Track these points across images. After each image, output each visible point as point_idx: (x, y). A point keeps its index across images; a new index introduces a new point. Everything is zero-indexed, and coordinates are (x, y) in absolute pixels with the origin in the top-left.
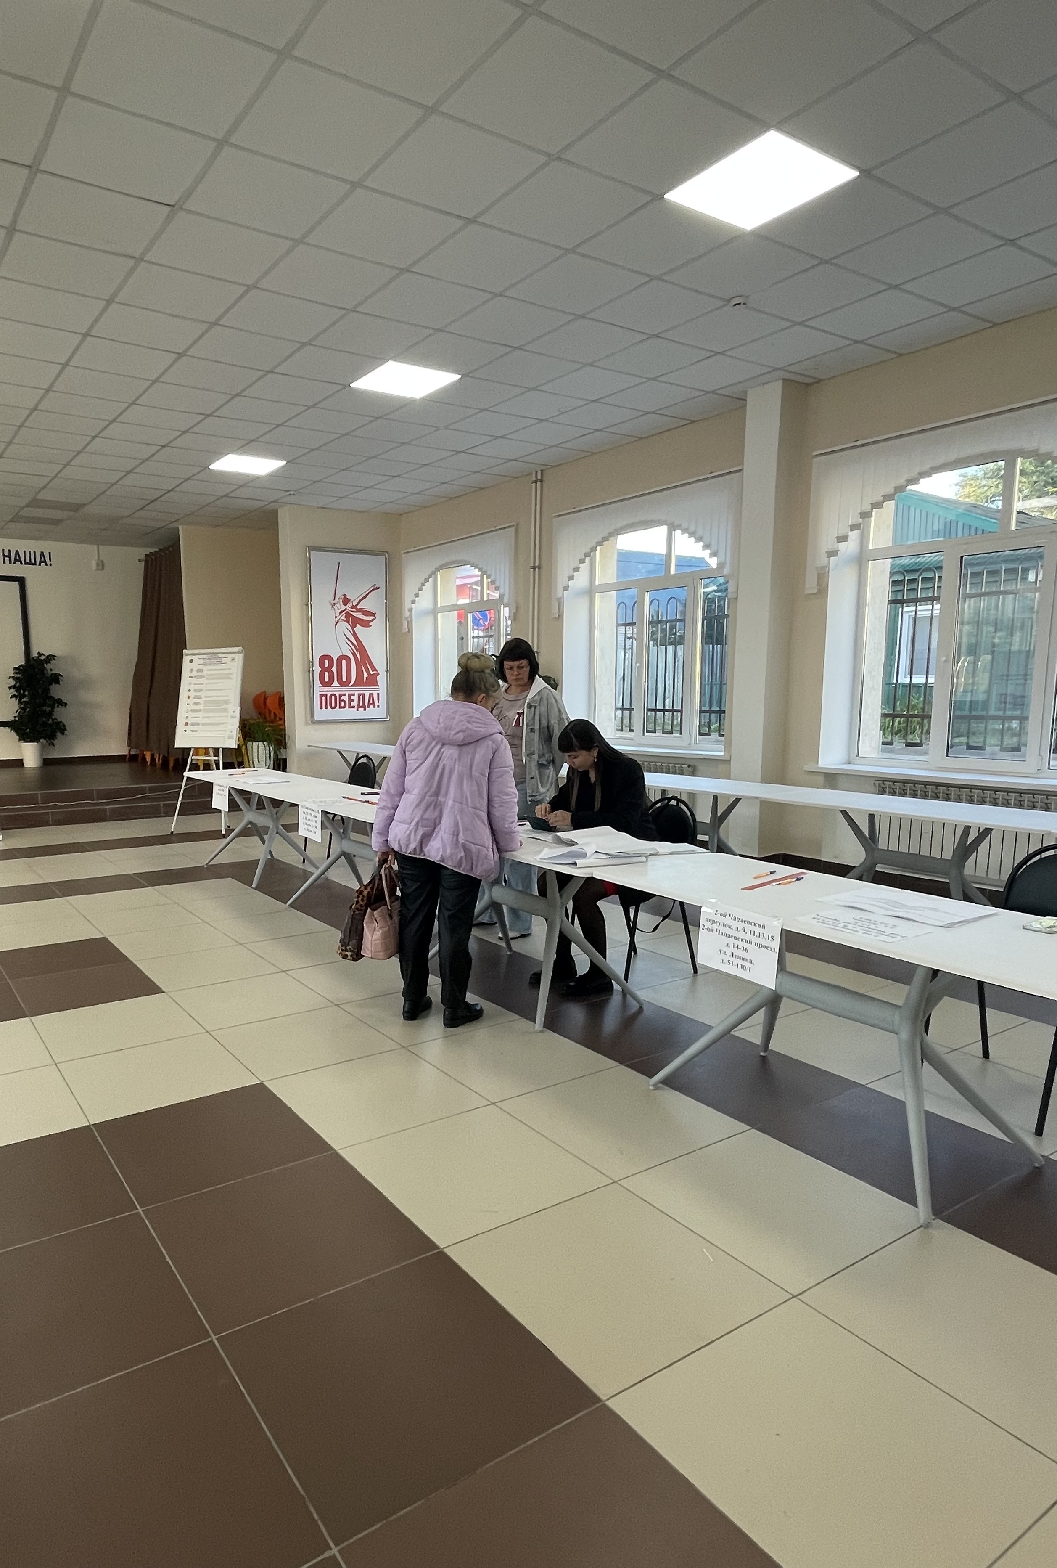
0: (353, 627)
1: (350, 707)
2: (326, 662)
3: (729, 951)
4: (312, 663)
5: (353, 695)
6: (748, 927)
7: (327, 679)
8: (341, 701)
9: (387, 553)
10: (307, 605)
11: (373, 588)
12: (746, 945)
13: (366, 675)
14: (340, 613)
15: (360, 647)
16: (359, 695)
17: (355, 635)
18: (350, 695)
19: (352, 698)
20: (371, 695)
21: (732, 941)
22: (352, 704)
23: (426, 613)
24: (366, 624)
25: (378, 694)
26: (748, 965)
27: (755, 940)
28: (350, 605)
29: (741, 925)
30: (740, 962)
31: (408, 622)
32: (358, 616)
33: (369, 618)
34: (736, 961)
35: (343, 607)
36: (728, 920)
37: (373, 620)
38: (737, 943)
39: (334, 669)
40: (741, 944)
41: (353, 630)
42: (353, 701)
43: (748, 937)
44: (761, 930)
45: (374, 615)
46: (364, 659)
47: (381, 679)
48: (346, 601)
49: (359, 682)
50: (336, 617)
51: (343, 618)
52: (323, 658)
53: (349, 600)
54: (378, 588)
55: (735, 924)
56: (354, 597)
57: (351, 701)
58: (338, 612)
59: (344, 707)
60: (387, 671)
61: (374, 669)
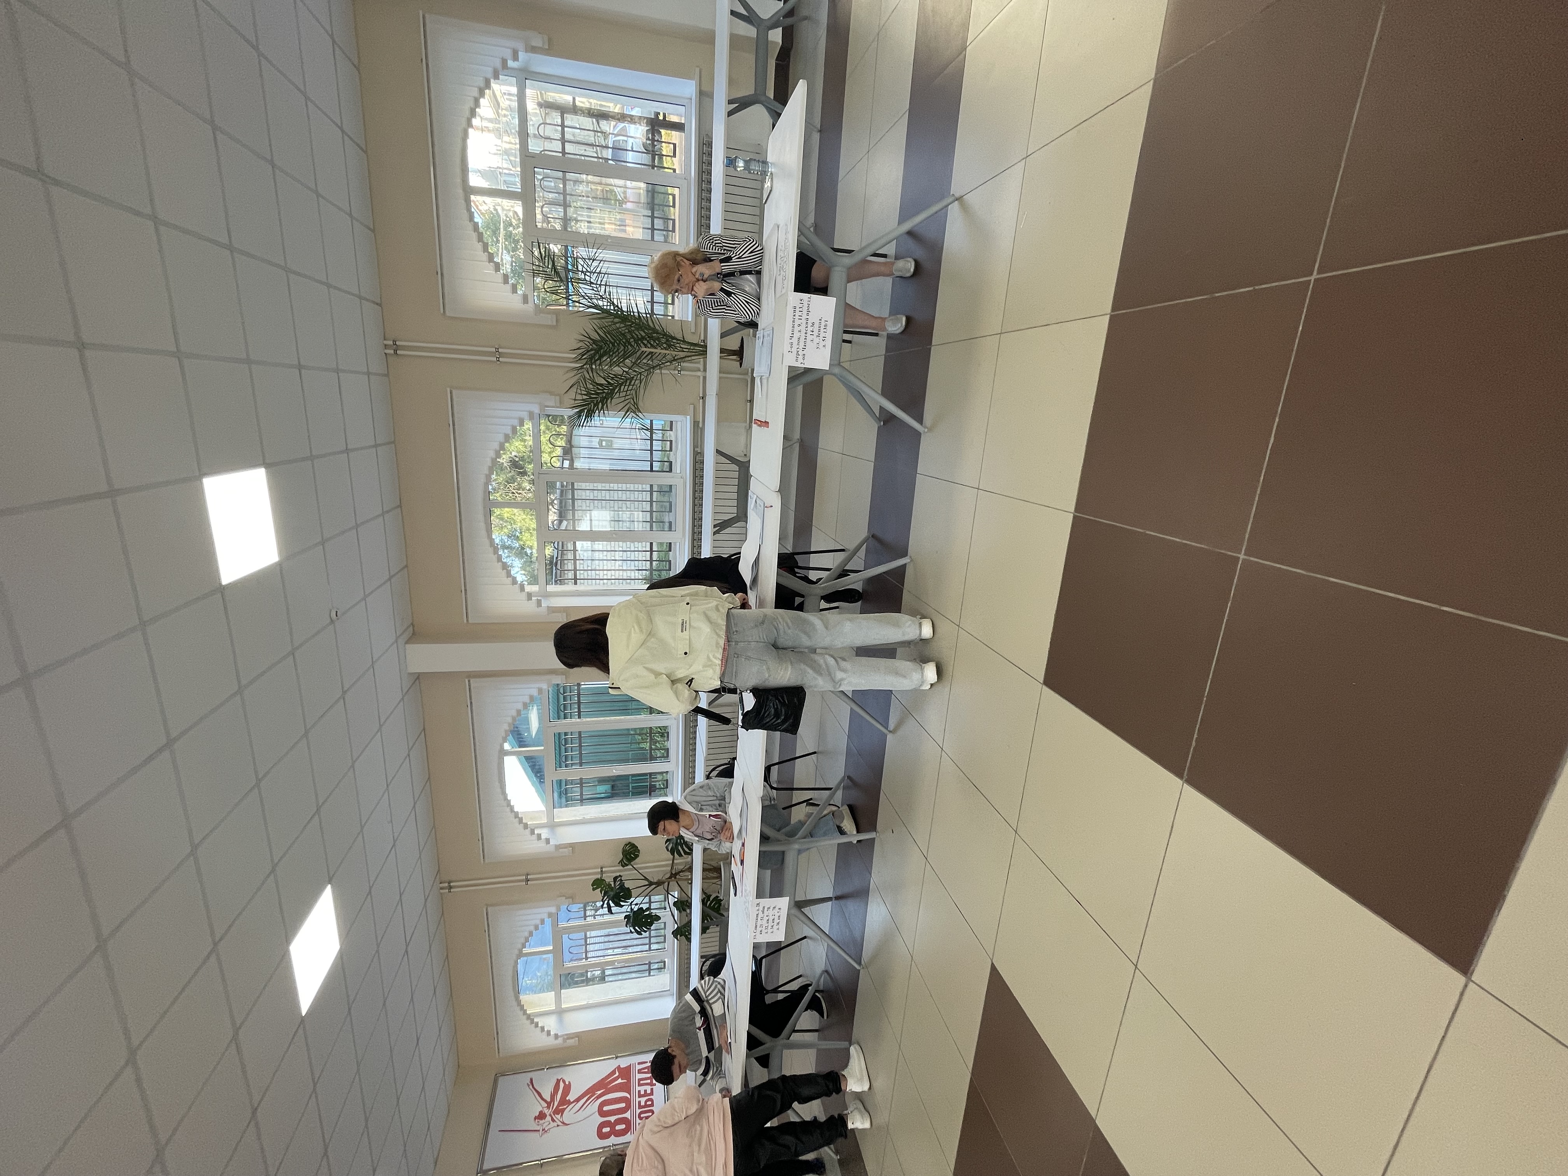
0: (569, 1103)
1: (652, 1093)
2: (606, 1130)
3: (816, 340)
4: (604, 1148)
5: (639, 1091)
6: (797, 322)
7: (623, 1126)
8: (646, 1106)
9: (496, 1075)
10: (542, 1165)
11: (531, 1087)
12: (810, 324)
13: (620, 1081)
14: (553, 1120)
15: (591, 1091)
16: (640, 1085)
17: (578, 1100)
18: (640, 1096)
19: (642, 1093)
20: (640, 1072)
21: (809, 338)
22: (649, 1092)
23: (561, 1021)
24: (567, 1088)
25: (639, 1064)
26: (823, 323)
27: (804, 316)
28: (546, 1111)
29: (797, 329)
30: (822, 330)
31: (568, 1039)
32: (558, 1099)
33: (562, 1085)
34: (822, 335)
35: (548, 1118)
36: (795, 340)
37: (564, 1081)
38: (809, 333)
39: (612, 1119)
40: (810, 329)
41: (573, 1102)
42: (645, 1091)
43: (804, 321)
44: (798, 310)
45: (558, 1081)
46: (603, 1085)
47: (624, 1063)
48: (541, 1116)
49: (626, 1087)
50: (558, 1126)
51: (559, 1116)
52: (602, 1136)
53: (541, 1112)
54: (531, 1080)
55: (796, 335)
56: (538, 1107)
57: (646, 1094)
58: (553, 1124)
59: (652, 1100)
60: (617, 1058)
61: (613, 1072)
